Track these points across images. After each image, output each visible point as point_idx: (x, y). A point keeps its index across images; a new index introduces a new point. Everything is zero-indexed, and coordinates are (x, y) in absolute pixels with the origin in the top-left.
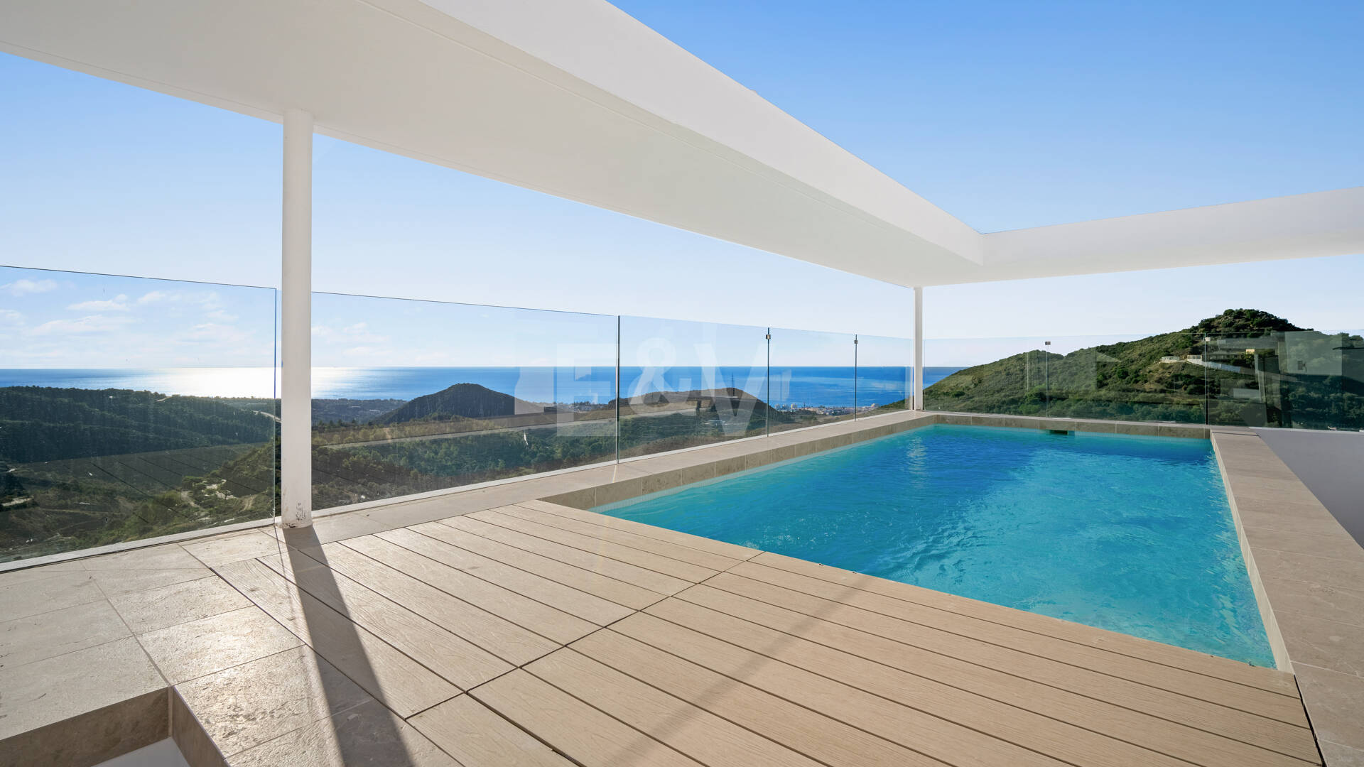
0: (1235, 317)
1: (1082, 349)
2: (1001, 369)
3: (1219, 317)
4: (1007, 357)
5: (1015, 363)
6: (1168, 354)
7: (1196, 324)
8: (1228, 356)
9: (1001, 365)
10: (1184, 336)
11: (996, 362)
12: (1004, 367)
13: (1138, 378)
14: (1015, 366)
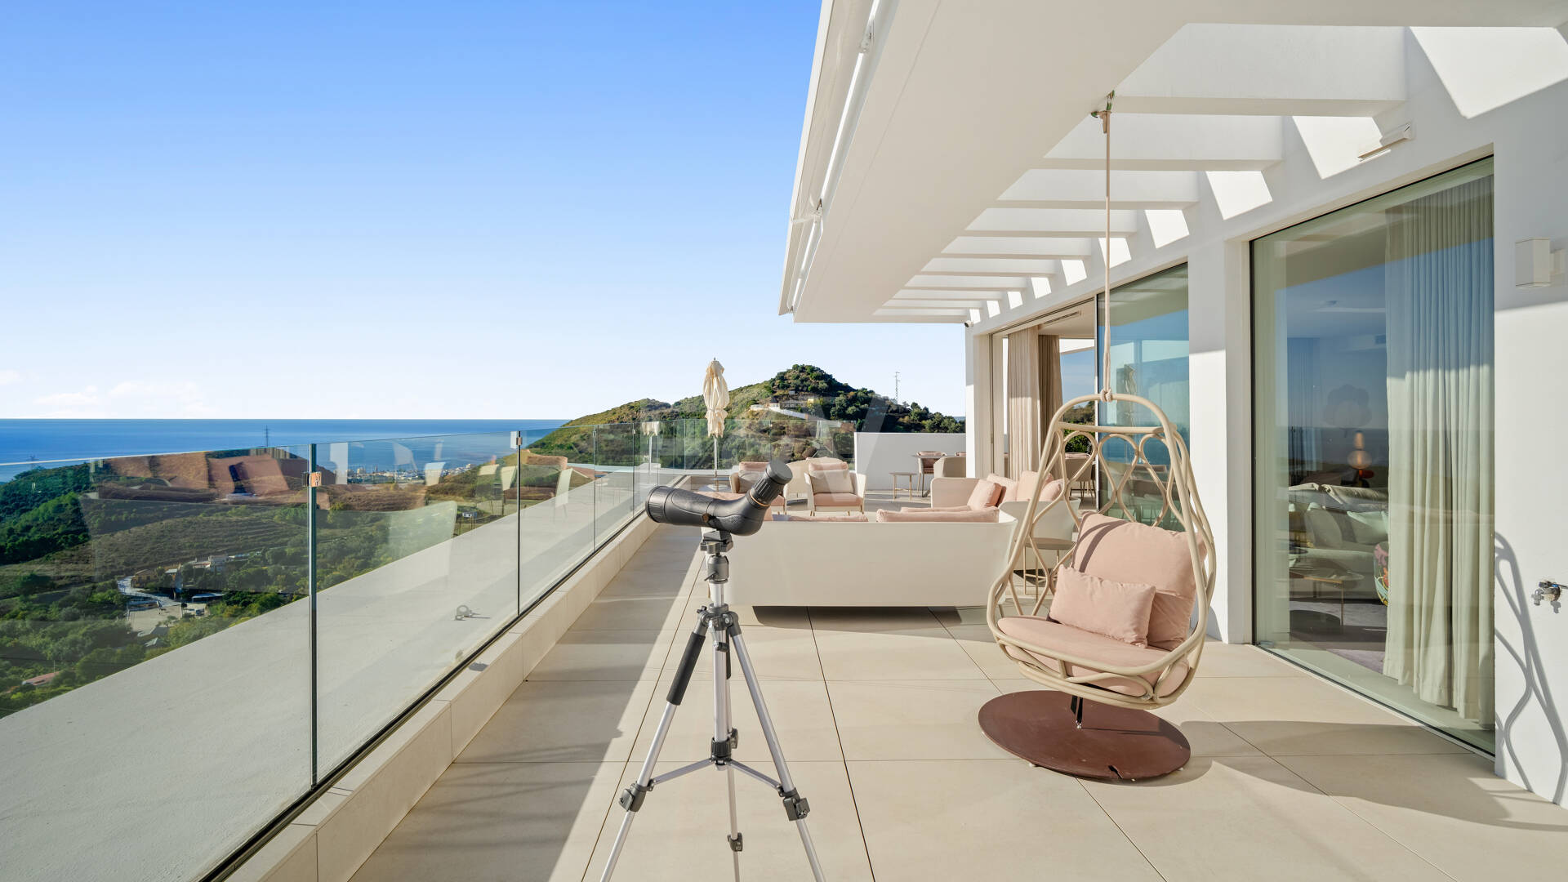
0: (801, 372)
1: (687, 398)
2: (614, 417)
3: (789, 371)
4: (619, 406)
5: (628, 412)
6: (755, 402)
7: (774, 377)
8: (797, 404)
9: (614, 413)
10: (766, 387)
11: (608, 411)
12: (617, 416)
13: (734, 425)
14: (628, 415)
